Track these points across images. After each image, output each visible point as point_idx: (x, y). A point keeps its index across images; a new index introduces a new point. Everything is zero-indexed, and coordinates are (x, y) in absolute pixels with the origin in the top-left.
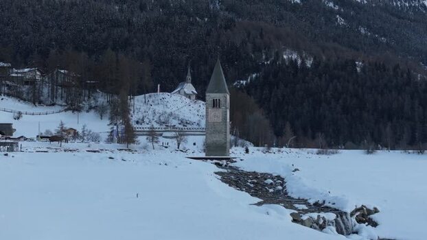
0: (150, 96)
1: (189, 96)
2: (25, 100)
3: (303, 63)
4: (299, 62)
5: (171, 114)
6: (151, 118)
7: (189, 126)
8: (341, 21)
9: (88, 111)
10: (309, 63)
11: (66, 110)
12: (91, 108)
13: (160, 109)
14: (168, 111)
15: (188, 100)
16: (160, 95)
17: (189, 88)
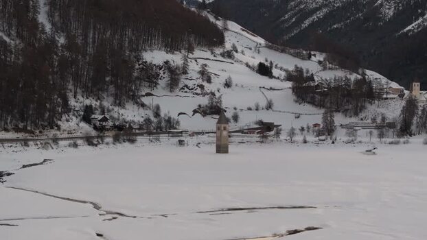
2: (316, 106)
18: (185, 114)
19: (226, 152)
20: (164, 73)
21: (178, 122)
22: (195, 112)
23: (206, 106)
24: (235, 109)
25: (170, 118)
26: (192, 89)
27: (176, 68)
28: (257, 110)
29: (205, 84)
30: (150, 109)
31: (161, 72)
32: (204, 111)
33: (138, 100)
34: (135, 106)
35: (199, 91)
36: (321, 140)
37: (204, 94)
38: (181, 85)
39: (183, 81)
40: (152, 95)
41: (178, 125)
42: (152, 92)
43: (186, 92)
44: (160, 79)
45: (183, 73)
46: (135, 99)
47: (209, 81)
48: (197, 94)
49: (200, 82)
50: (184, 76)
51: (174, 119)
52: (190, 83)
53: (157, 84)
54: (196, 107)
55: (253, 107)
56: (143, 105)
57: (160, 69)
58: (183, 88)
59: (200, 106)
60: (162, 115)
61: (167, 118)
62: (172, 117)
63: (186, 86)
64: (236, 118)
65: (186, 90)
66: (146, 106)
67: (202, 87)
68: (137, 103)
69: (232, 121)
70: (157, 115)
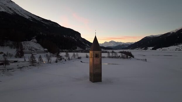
0: (25, 42)
5: (32, 47)
8: (47, 28)
9: (6, 46)
12: (7, 45)
13: (28, 46)
14: (31, 46)
15: (35, 43)
16: (28, 42)
17: (35, 40)
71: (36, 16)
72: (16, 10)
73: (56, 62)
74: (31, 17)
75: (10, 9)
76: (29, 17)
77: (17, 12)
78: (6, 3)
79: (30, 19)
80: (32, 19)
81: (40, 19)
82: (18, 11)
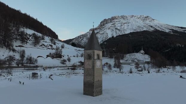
0: (131, 54)
1: (142, 54)
3: (181, 46)
4: (180, 46)
6: (130, 59)
7: (140, 62)
10: (183, 46)
11: (109, 58)
13: (132, 57)
14: (135, 57)
15: (142, 55)
16: (134, 54)
17: (142, 51)
18: (41, 57)
19: (100, 93)
20: (32, 38)
21: (36, 61)
22: (48, 56)
23: (54, 54)
24: (68, 56)
25: (31, 58)
26: (46, 46)
27: (39, 37)
28: (77, 57)
29: (53, 45)
30: (18, 52)
31: (31, 38)
32: (53, 56)
33: (11, 48)
34: (8, 50)
35: (50, 47)
36: (139, 71)
37: (53, 49)
38: (40, 44)
39: (42, 42)
40: (23, 47)
41: (36, 62)
42: (23, 46)
43: (43, 47)
44: (30, 40)
45: (42, 39)
46: (9, 47)
47: (55, 44)
48: (49, 48)
49: (51, 44)
50: (42, 40)
51: (34, 59)
52: (46, 44)
53: (27, 42)
54: (48, 54)
55: (76, 55)
56: (14, 50)
57: (30, 36)
58: (41, 45)
59: (50, 53)
60: (26, 56)
61: (29, 58)
62: (32, 57)
63: (44, 45)
64: (69, 60)
65: (43, 46)
66: (16, 51)
67: (51, 46)
68: (10, 49)
69: (67, 61)
70: (22, 56)
71: (179, 27)
72: (157, 26)
73: (131, 72)
74: (173, 30)
75: (152, 27)
76: (170, 30)
77: (157, 28)
78: (149, 22)
79: (170, 32)
80: (172, 32)
81: (183, 29)
82: (159, 27)
